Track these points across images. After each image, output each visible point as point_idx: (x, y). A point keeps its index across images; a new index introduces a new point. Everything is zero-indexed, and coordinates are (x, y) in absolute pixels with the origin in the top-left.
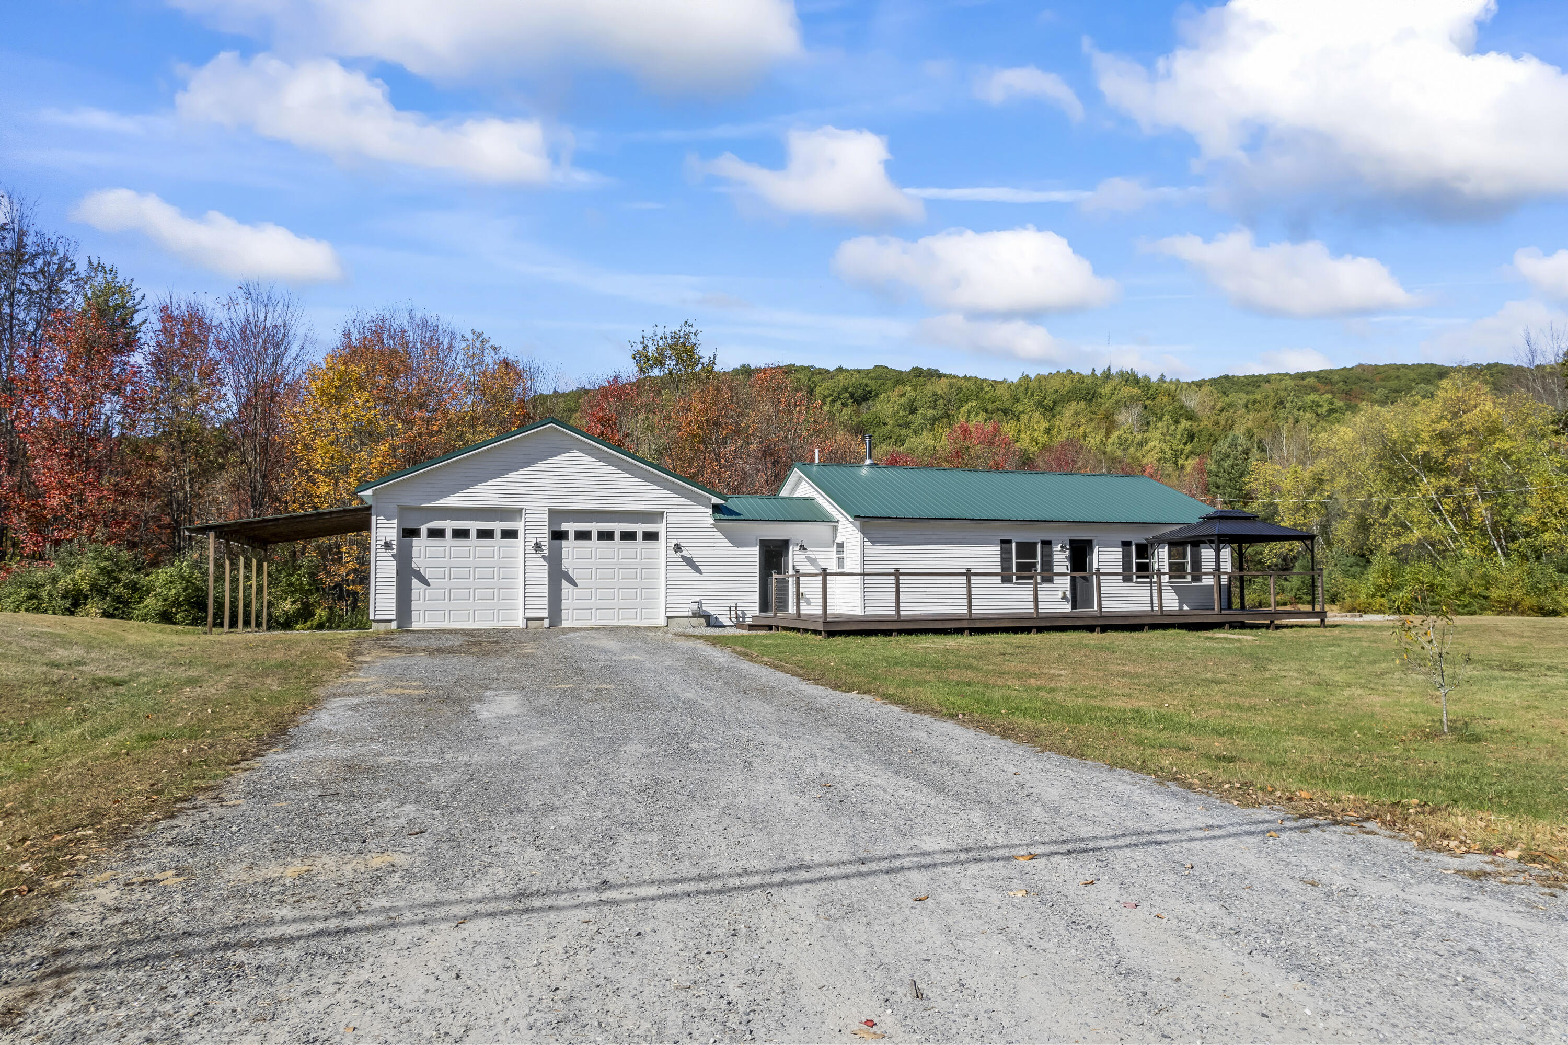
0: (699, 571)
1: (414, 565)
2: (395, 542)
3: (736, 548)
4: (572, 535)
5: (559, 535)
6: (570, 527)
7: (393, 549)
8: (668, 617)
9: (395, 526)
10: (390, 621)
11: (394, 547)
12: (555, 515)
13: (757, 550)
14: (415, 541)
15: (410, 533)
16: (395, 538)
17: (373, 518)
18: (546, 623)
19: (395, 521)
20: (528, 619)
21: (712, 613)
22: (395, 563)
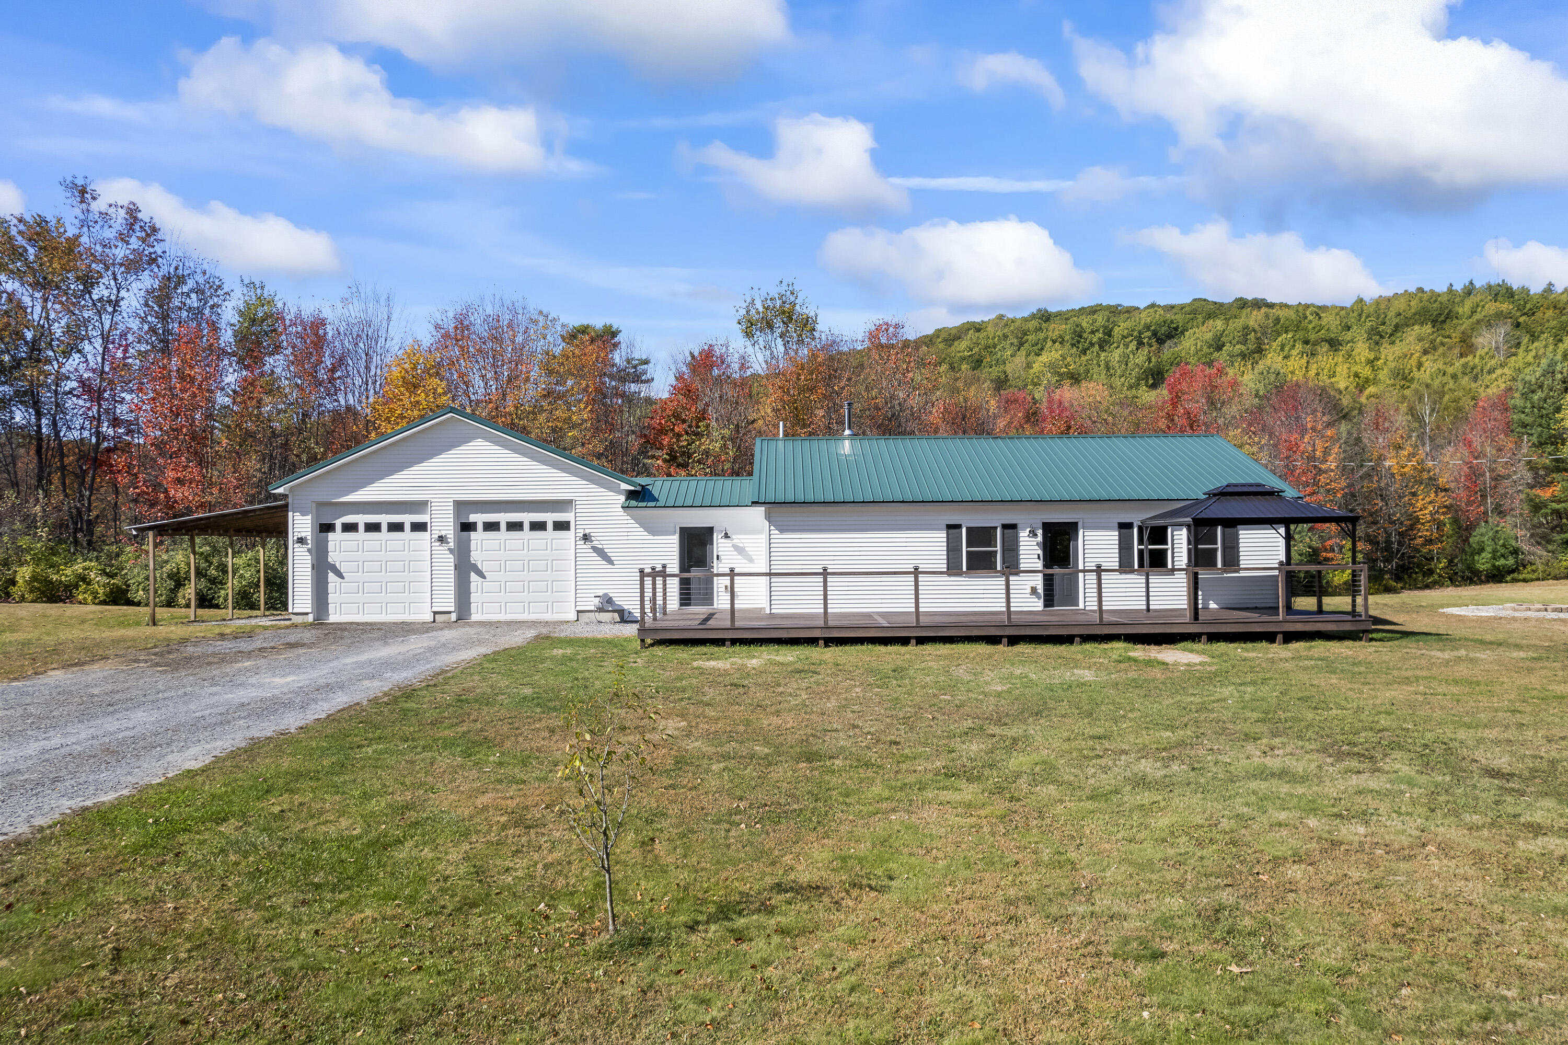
0: (610, 562)
1: (330, 560)
2: (309, 538)
3: (652, 537)
4: (480, 527)
5: (467, 527)
6: (478, 518)
7: (308, 544)
8: (578, 612)
9: (310, 522)
10: (307, 614)
11: (309, 542)
12: (461, 506)
13: (675, 539)
14: (331, 536)
15: (327, 528)
16: (310, 534)
17: (290, 514)
18: (454, 617)
19: (309, 517)
20: (435, 613)
21: (626, 607)
22: (310, 557)
